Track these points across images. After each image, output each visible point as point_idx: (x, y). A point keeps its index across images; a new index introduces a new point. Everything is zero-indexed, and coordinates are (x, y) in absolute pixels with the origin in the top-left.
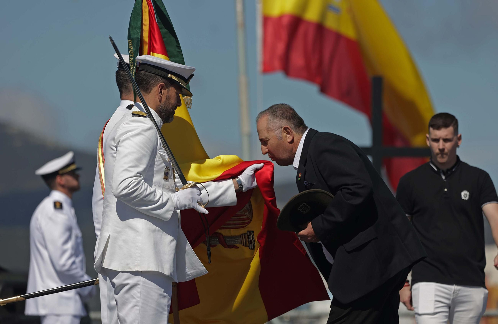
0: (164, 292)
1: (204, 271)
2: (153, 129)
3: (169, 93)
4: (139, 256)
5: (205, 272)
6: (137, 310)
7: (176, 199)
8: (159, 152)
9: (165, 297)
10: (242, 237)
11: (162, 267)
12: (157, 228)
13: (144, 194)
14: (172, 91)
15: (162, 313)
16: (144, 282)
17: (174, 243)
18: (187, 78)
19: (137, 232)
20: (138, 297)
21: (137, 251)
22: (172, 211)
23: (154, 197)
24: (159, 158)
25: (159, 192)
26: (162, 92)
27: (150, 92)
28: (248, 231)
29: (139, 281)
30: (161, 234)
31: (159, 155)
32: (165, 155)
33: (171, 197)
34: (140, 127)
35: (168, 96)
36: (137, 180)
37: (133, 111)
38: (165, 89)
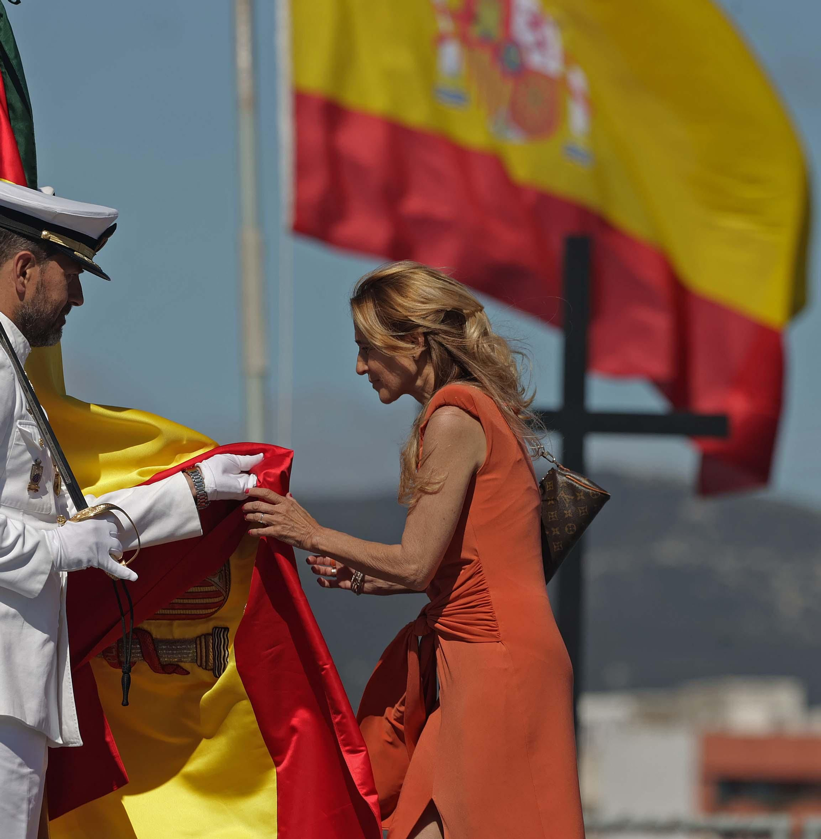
0: (20, 765)
3: (46, 275)
7: (56, 543)
8: (19, 426)
9: (22, 777)
10: (198, 642)
11: (21, 707)
12: (13, 610)
14: (54, 271)
15: (13, 816)
17: (51, 646)
18: (94, 236)
23: (3, 539)
24: (19, 440)
25: (16, 523)
26: (26, 273)
28: (215, 628)
30: (21, 624)
31: (17, 431)
32: (34, 431)
33: (46, 537)
35: (42, 283)
38: (35, 267)
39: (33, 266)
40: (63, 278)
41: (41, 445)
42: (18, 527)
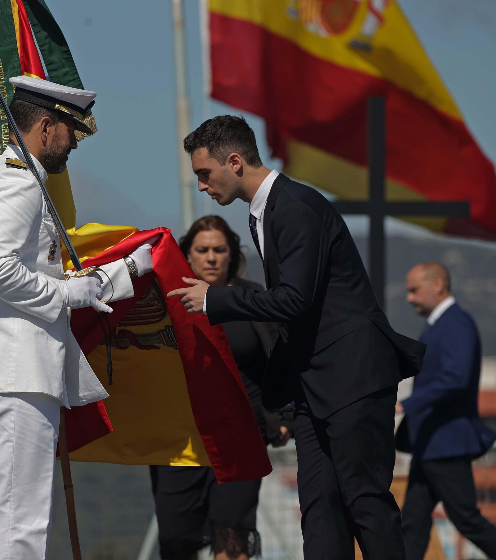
1: (103, 394)
2: (37, 187)
3: (58, 131)
4: (14, 372)
5: (105, 395)
6: (10, 447)
7: (66, 290)
8: (44, 221)
11: (50, 386)
12: (41, 329)
13: (22, 282)
14: (62, 128)
15: (46, 450)
16: (20, 407)
17: (63, 351)
18: (84, 107)
19: (11, 335)
20: (11, 429)
21: (11, 364)
22: (60, 308)
23: (36, 287)
24: (43, 229)
25: (42, 279)
26: (47, 130)
27: (30, 131)
29: (12, 405)
31: (43, 224)
32: (52, 225)
33: (60, 287)
34: (17, 183)
35: (56, 136)
36: (12, 262)
37: (6, 159)
38: (52, 126)
40: (67, 132)
41: (56, 233)
42: (44, 281)
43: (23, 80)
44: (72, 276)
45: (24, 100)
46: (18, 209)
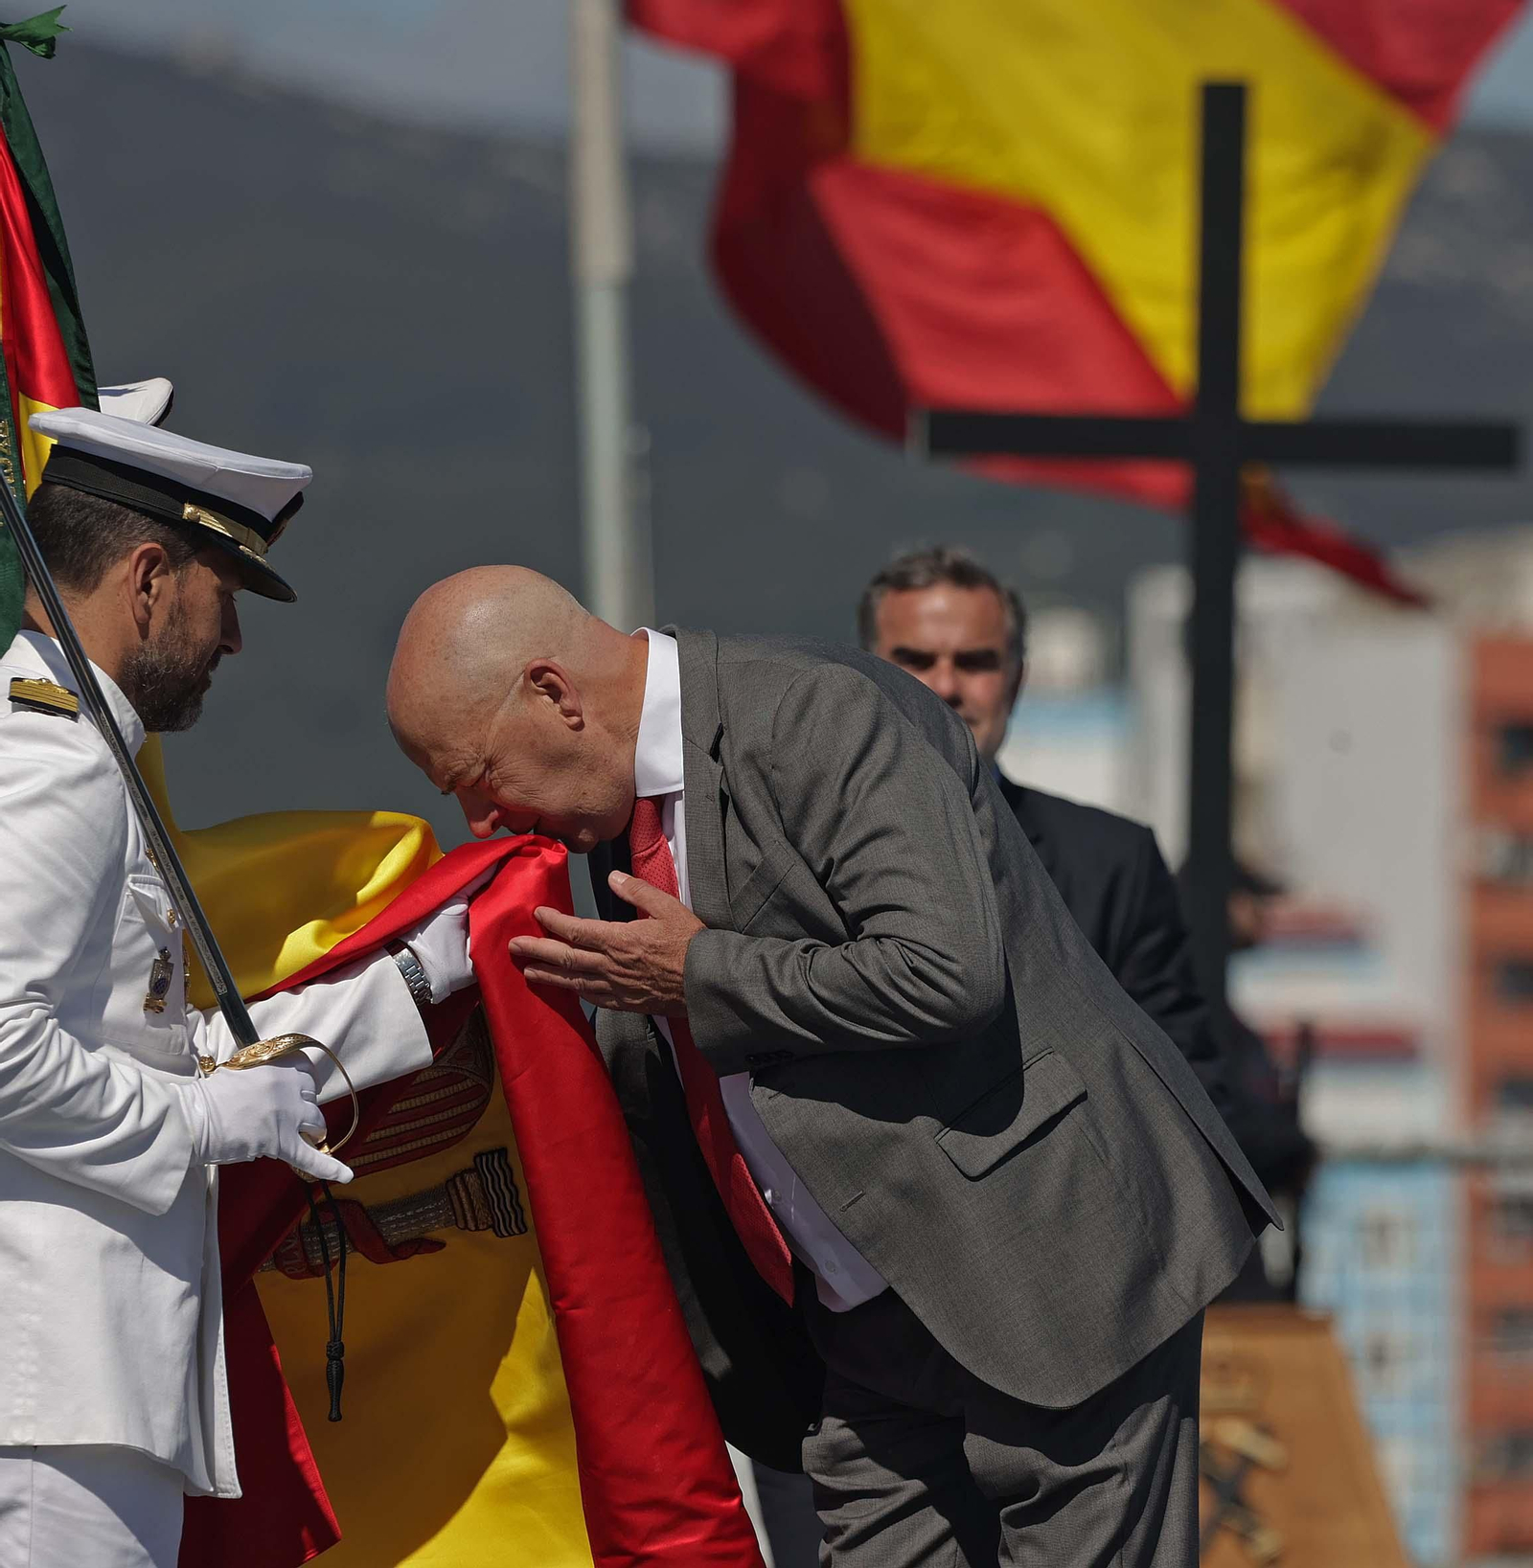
2: (109, 773)
3: (187, 590)
4: (33, 1377)
7: (200, 1110)
8: (131, 885)
11: (146, 1422)
12: (122, 1237)
13: (57, 1086)
14: (202, 581)
16: (49, 1495)
17: (193, 1302)
18: (269, 515)
19: (24, 1258)
21: (22, 1352)
22: (183, 1168)
23: (102, 1102)
24: (130, 912)
25: (125, 1074)
26: (150, 586)
27: (96, 585)
29: (21, 1490)
30: (139, 1263)
31: (128, 896)
32: (158, 897)
33: (181, 1098)
34: (46, 763)
35: (180, 604)
36: (27, 1020)
37: (14, 680)
38: (168, 574)
39: (165, 572)
40: (215, 598)
41: (171, 923)
42: (128, 1079)
43: (83, 424)
44: (225, 1064)
45: (81, 487)
46: (48, 850)
